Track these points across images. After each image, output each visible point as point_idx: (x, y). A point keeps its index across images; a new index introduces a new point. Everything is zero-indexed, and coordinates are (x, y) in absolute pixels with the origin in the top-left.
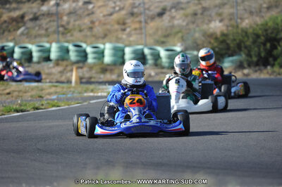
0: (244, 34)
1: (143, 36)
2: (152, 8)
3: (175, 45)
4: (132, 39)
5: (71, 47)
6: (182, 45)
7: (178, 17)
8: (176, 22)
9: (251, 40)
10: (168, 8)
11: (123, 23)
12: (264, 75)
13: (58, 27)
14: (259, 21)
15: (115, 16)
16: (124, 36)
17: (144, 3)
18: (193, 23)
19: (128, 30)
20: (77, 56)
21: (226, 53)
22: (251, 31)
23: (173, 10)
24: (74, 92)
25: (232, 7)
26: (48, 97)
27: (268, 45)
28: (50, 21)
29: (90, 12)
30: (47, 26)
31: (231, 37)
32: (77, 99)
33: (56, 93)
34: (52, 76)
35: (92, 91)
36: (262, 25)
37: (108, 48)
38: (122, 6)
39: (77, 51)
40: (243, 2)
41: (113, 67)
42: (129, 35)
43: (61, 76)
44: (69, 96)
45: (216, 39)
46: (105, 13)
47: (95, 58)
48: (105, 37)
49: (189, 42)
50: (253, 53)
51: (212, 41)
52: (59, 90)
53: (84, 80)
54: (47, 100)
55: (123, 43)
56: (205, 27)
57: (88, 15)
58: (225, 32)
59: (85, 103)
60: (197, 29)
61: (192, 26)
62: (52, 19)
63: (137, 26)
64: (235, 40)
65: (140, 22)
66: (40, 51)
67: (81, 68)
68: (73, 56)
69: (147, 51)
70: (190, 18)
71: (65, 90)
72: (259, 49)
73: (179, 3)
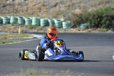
0: (89, 15)
1: (48, 14)
2: (52, 3)
3: (61, 18)
4: (44, 15)
5: (19, 18)
6: (64, 18)
7: (62, 7)
8: (61, 9)
9: (92, 17)
10: (58, 3)
11: (40, 9)
12: (97, 31)
13: (14, 10)
14: (95, 9)
15: (37, 6)
16: (40, 14)
17: (49, 1)
18: (69, 9)
19: (42, 12)
20: (21, 22)
21: (81, 22)
22: (92, 13)
23: (60, 4)
24: (19, 37)
25: (84, 3)
26: (9, 38)
27: (99, 19)
28: (10, 7)
29: (27, 4)
30: (9, 9)
31: (84, 16)
32: (20, 39)
33: (12, 37)
34: (10, 30)
35: (27, 36)
36: (96, 11)
37: (34, 19)
38: (40, 2)
39: (21, 20)
40: (89, 1)
41: (36, 27)
42: (42, 14)
43: (14, 30)
44: (17, 38)
45: (78, 16)
46: (33, 4)
47: (28, 23)
48: (32, 14)
49: (67, 17)
50: (92, 22)
51: (76, 17)
52: (13, 35)
53: (24, 32)
54: (8, 39)
55: (40, 17)
56: (73, 11)
57: (26, 5)
58: (81, 13)
59: (24, 41)
60: (70, 12)
61: (68, 11)
62: (11, 6)
63: (46, 10)
64: (85, 17)
65: (47, 9)
66: (6, 19)
67: (23, 27)
68: (19, 22)
69: (49, 21)
70: (67, 8)
71: (16, 36)
72: (95, 21)
73: (63, 1)
